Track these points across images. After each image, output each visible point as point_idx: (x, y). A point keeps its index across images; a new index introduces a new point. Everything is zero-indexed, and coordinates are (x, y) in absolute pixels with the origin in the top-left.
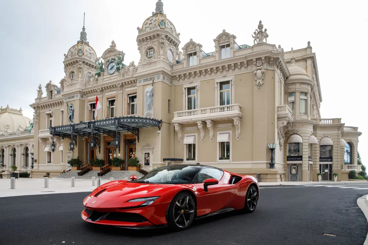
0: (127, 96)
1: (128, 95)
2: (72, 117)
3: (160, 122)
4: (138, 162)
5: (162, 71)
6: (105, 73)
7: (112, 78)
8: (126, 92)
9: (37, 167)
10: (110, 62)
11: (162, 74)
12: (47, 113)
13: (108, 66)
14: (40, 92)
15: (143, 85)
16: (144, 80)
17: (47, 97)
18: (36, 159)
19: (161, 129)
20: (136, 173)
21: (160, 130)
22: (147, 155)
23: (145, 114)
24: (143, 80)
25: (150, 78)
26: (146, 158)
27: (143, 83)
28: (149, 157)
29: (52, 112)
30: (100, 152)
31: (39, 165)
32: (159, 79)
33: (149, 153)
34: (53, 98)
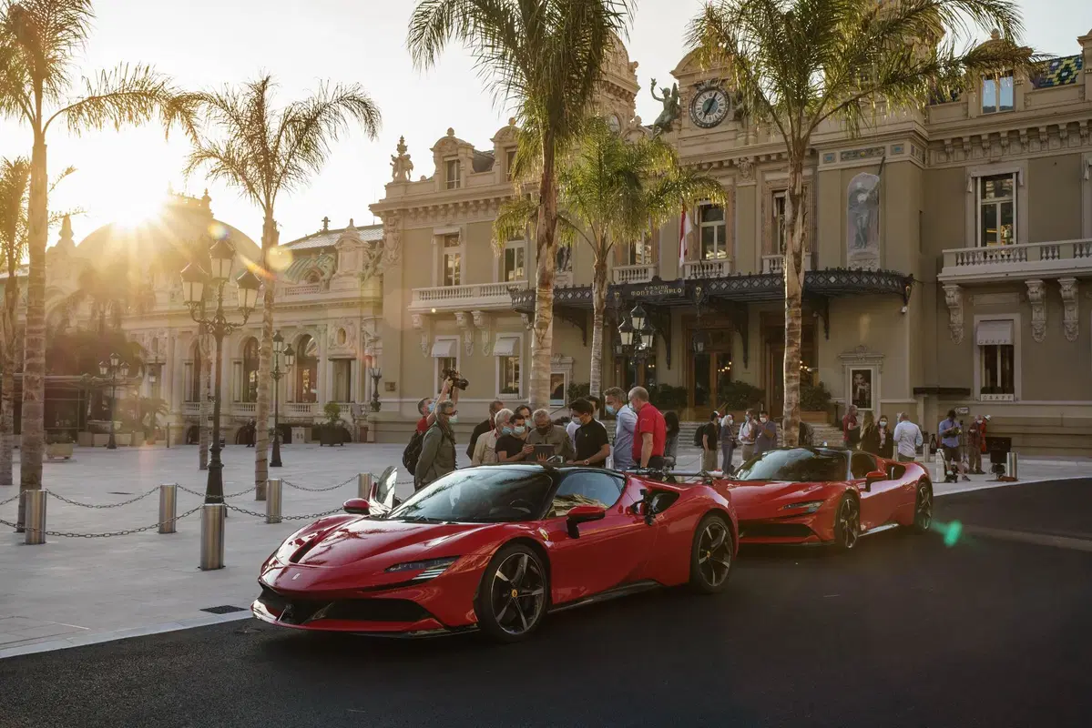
0: (771, 196)
1: (774, 192)
2: (565, 254)
3: (908, 281)
4: (828, 396)
5: (914, 131)
6: (686, 122)
7: (713, 138)
8: (767, 182)
9: (398, 405)
10: (703, 87)
11: (911, 139)
12: (438, 232)
13: (694, 102)
14: (402, 162)
15: (842, 170)
16: (844, 155)
17: (437, 183)
18: (391, 380)
19: (909, 302)
20: (830, 429)
21: (906, 304)
22: (859, 376)
23: (849, 255)
24: (842, 153)
25: (867, 150)
26: (860, 387)
27: (839, 164)
28: (870, 382)
29: (461, 229)
30: (669, 363)
31: (404, 400)
32: (901, 155)
33: (870, 371)
34: (462, 185)
